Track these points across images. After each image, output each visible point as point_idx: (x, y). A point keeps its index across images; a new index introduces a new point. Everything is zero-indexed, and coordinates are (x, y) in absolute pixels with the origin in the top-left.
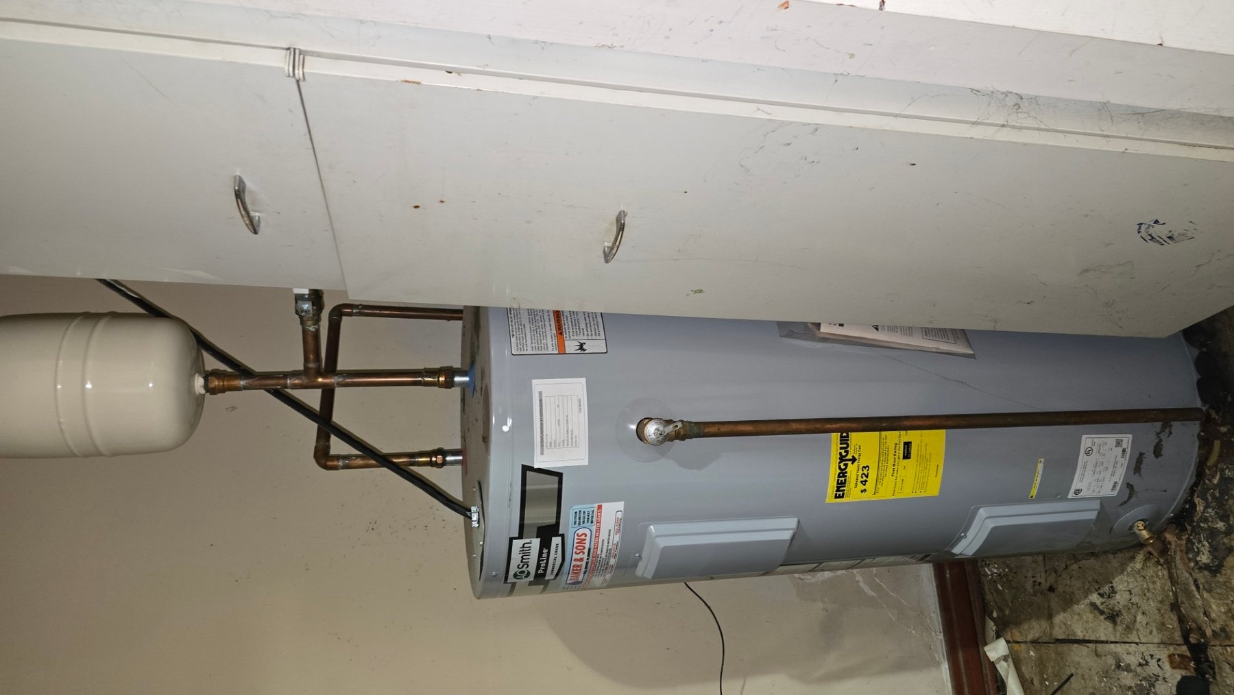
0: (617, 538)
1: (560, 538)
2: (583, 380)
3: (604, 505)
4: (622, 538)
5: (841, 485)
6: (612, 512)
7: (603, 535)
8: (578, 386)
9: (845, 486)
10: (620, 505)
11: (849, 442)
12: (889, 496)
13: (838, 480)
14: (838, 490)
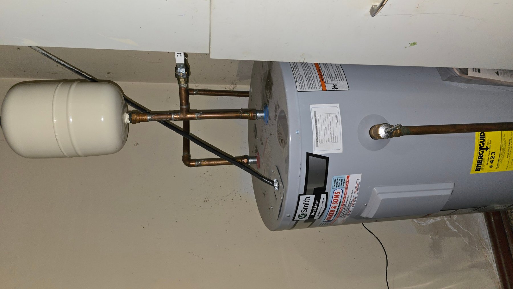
0: (356, 195)
1: (325, 195)
2: (338, 105)
3: (351, 176)
4: (359, 195)
5: (479, 163)
6: (355, 179)
7: (349, 193)
8: (335, 109)
9: (481, 164)
10: (359, 176)
11: (485, 139)
12: (504, 170)
13: (478, 160)
14: (477, 166)
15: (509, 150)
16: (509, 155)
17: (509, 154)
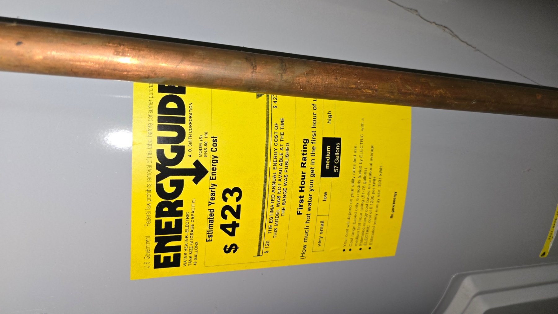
5: (167, 233)
15: (303, 183)
16: (305, 205)
17: (306, 199)
